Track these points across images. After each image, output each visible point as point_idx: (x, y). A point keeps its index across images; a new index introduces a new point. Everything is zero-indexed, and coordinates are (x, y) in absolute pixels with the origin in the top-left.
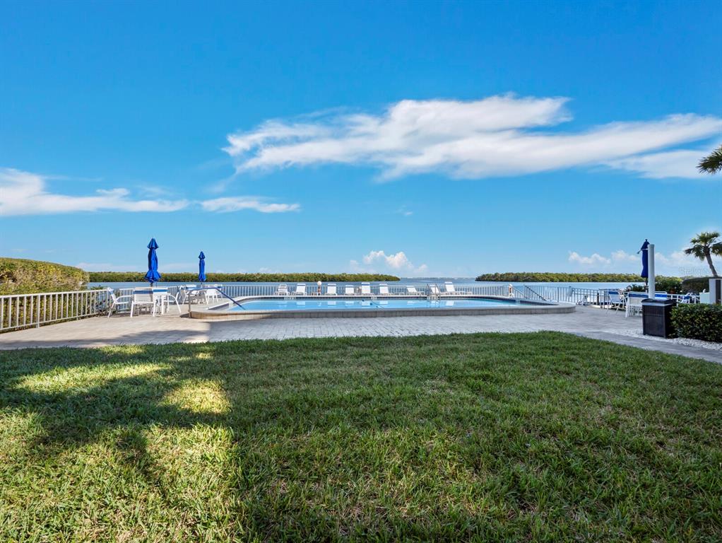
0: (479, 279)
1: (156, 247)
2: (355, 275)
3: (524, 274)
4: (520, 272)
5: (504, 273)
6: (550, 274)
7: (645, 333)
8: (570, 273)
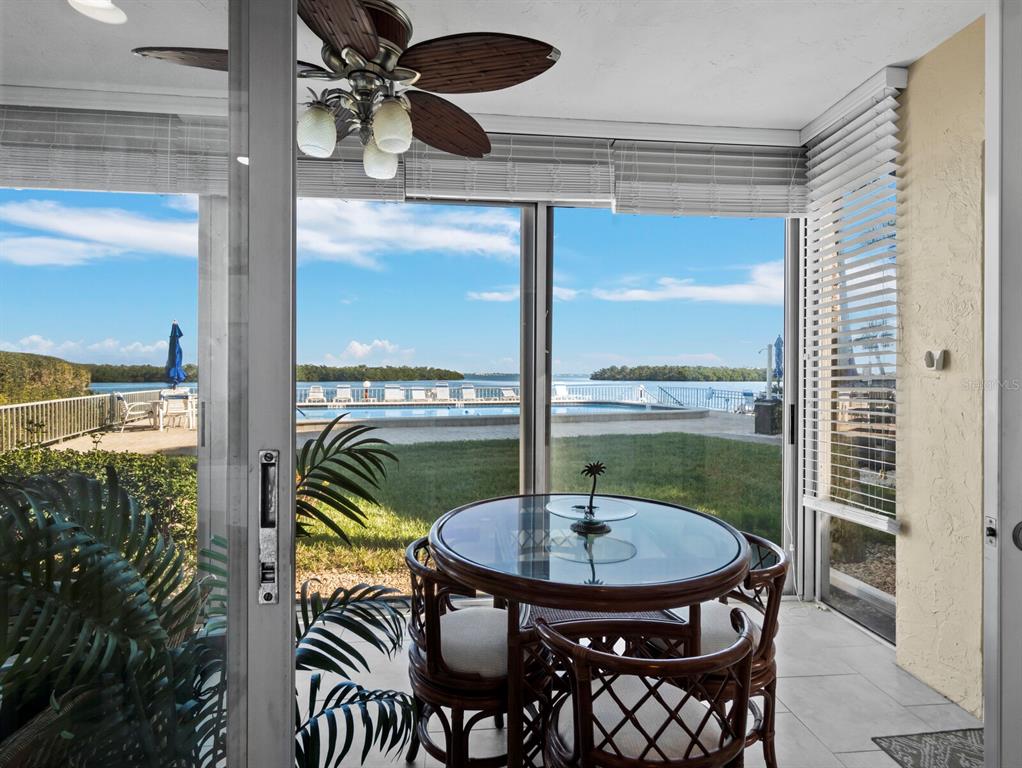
0: (595, 377)
1: (181, 335)
2: (381, 369)
3: (665, 368)
4: (661, 365)
5: (636, 366)
6: (705, 368)
7: (756, 432)
8: (732, 368)
